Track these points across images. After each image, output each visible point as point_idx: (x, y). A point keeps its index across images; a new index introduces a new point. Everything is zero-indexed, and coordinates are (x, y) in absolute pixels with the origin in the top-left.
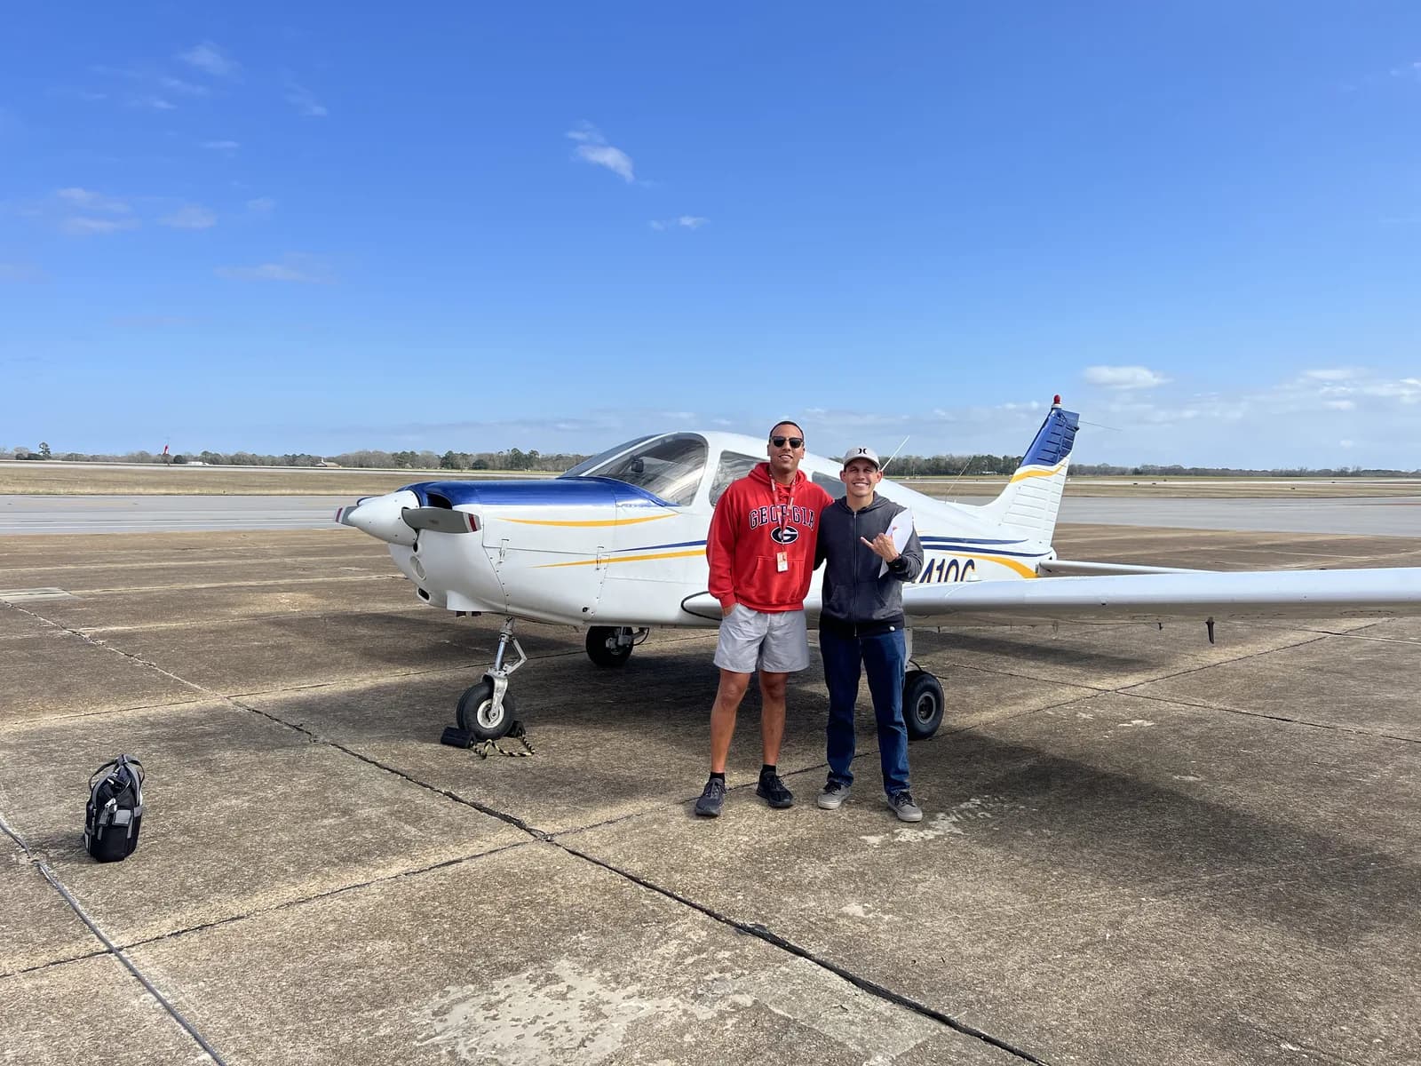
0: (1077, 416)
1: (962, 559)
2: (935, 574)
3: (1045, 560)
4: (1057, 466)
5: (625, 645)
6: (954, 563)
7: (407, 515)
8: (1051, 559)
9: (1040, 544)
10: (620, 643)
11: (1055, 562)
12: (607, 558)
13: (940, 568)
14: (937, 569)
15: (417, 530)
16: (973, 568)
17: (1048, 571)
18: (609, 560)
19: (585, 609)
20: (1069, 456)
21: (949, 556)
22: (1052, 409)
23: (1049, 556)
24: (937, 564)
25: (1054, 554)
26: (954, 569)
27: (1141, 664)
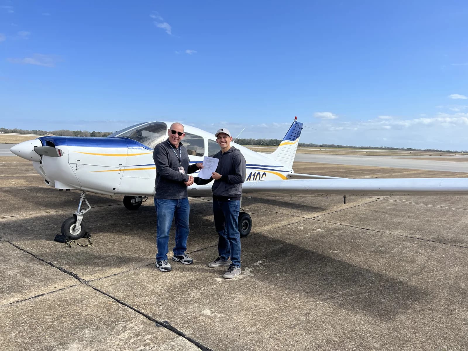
0: (302, 124)
1: (262, 172)
2: (252, 177)
3: (290, 173)
4: (295, 141)
5: (139, 202)
6: (259, 173)
7: (36, 149)
8: (292, 173)
9: (288, 168)
10: (137, 201)
11: (293, 174)
12: (123, 169)
13: (254, 175)
14: (253, 176)
15: (41, 156)
16: (265, 175)
17: (290, 177)
18: (124, 170)
19: (114, 189)
20: (299, 138)
21: (257, 171)
22: (294, 121)
23: (291, 172)
24: (253, 174)
25: (293, 171)
26: (259, 176)
27: (320, 209)
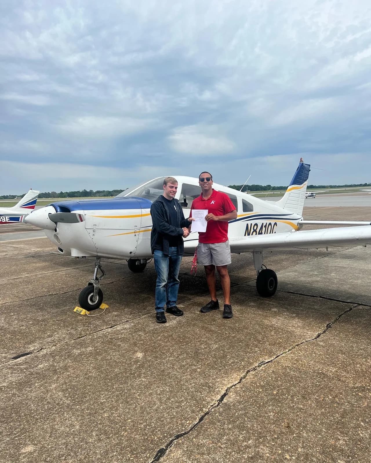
0: (310, 165)
1: (273, 222)
2: (264, 229)
3: (300, 221)
4: (303, 185)
5: (143, 264)
6: (270, 224)
7: (51, 216)
8: (302, 220)
9: (298, 215)
12: (139, 231)
13: (265, 226)
14: (264, 227)
15: (56, 223)
16: (276, 226)
19: (131, 253)
20: (307, 181)
21: (268, 221)
22: (300, 163)
23: (301, 219)
26: (270, 226)
